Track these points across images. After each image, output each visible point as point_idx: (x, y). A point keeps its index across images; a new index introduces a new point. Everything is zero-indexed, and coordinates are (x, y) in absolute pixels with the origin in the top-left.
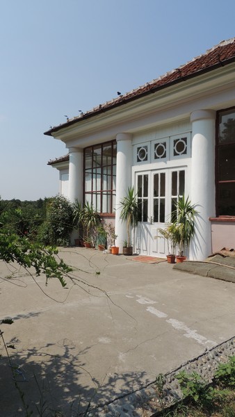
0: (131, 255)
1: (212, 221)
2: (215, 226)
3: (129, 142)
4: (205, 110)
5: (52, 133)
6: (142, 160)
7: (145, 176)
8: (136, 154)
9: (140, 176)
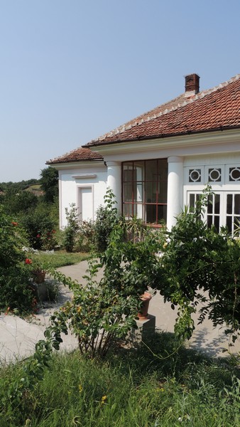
3: (180, 164)
6: (195, 181)
7: (197, 195)
8: (187, 175)
9: (192, 195)
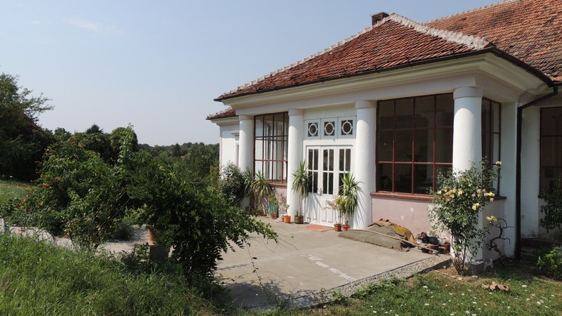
1: (373, 196)
3: (300, 117)
4: (368, 101)
6: (313, 135)
7: (315, 150)
8: (307, 129)
9: (310, 150)
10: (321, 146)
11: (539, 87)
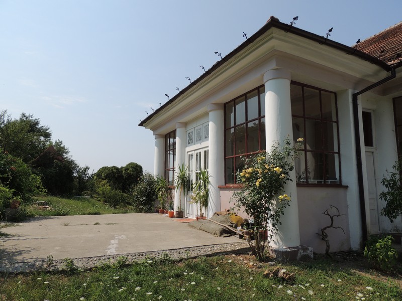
0: (182, 218)
1: (221, 188)
2: (221, 192)
3: (184, 129)
4: (214, 104)
5: (144, 124)
6: (190, 142)
7: (192, 155)
8: (188, 138)
9: (189, 155)
10: (195, 150)
11: (376, 74)
